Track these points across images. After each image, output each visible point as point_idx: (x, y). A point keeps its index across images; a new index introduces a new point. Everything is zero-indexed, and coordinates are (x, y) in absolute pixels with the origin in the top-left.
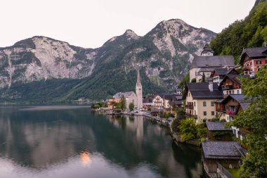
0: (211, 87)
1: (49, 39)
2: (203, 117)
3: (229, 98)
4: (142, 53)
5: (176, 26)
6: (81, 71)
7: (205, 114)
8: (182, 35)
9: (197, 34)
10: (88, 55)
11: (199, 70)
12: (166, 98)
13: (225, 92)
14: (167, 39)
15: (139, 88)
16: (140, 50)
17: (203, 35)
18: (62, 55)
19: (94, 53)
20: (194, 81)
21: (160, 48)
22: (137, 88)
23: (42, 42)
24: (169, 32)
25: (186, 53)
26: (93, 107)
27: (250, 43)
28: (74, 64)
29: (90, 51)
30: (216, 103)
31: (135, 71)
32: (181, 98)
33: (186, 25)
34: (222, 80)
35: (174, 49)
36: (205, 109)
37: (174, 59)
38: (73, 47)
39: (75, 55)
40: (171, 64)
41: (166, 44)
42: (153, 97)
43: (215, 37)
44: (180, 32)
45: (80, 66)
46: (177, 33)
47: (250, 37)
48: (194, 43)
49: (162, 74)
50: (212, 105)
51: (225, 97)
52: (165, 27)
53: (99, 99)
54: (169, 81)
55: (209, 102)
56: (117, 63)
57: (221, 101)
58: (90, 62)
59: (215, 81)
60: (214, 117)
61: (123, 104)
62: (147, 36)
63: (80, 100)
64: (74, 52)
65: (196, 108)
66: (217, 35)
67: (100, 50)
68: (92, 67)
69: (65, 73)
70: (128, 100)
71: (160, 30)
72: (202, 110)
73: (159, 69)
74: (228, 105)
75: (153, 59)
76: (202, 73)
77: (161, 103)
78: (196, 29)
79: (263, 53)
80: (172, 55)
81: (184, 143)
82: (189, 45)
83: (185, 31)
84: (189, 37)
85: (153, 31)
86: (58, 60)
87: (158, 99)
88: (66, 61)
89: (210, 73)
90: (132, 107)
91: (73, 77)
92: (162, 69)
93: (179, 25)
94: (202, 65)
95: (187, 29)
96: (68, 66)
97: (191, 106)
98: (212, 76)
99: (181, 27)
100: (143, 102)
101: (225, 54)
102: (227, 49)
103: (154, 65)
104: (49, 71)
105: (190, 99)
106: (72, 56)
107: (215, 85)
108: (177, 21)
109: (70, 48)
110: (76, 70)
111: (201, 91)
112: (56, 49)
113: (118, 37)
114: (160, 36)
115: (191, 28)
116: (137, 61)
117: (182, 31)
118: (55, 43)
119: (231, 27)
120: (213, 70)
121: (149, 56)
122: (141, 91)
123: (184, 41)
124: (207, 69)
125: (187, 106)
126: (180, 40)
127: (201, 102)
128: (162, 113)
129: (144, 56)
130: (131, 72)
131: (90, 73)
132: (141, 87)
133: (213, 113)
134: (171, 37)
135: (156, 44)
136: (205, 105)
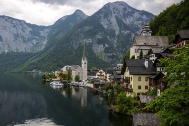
0: (146, 64)
1: (9, 18)
3: (161, 74)
4: (90, 31)
5: (121, 8)
6: (35, 46)
7: (140, 87)
8: (126, 15)
9: (139, 16)
10: (41, 32)
11: (138, 48)
12: (108, 72)
13: (158, 69)
14: (113, 20)
15: (84, 62)
16: (87, 28)
17: (144, 17)
18: (20, 31)
19: (47, 30)
20: (133, 57)
21: (105, 27)
22: (83, 62)
23: (4, 20)
24: (114, 12)
25: (129, 32)
26: (44, 77)
28: (30, 40)
29: (43, 28)
30: (150, 79)
31: (82, 47)
32: (119, 72)
33: (130, 7)
34: (156, 58)
35: (118, 28)
36: (140, 83)
37: (118, 37)
38: (29, 25)
39: (31, 32)
40: (115, 41)
41: (111, 23)
42: (97, 71)
43: (154, 19)
44: (124, 14)
45: (34, 42)
46: (121, 14)
48: (136, 23)
49: (107, 50)
50: (147, 80)
51: (158, 73)
52: (111, 9)
53: (50, 71)
54: (112, 57)
55: (143, 78)
56: (68, 39)
57: (153, 77)
58: (43, 38)
59: (151, 59)
60: (147, 91)
61: (69, 76)
63: (34, 71)
64: (30, 29)
65: (132, 83)
66: (156, 17)
67: (52, 28)
68: (45, 42)
70: (74, 73)
71: (106, 10)
72: (138, 84)
73: (104, 46)
74: (159, 81)
75: (98, 36)
76: (140, 51)
78: (138, 11)
80: (116, 34)
81: (119, 113)
82: (132, 25)
83: (129, 12)
84: (132, 18)
86: (16, 36)
87: (101, 73)
88: (23, 37)
89: (147, 51)
90: (77, 79)
91: (29, 51)
92: (107, 46)
93: (123, 7)
94: (140, 44)
95: (130, 10)
96: (24, 41)
97: (128, 80)
98: (149, 53)
99: (125, 9)
100: (88, 75)
101: (161, 34)
103: (100, 42)
104: (9, 46)
105: (127, 74)
106: (28, 33)
107: (150, 62)
108: (122, 4)
109: (26, 26)
110: (31, 45)
112: (14, 26)
113: (68, 16)
114: (106, 16)
115: (134, 10)
116: (85, 37)
117: (126, 12)
118: (14, 22)
120: (150, 48)
121: (96, 33)
122: (86, 65)
123: (128, 21)
124: (146, 48)
125: (124, 80)
126: (123, 20)
127: (137, 77)
128: (103, 85)
129: (91, 34)
130: (79, 47)
131: (43, 47)
132: (86, 62)
133: (146, 87)
134: (116, 17)
135: (102, 23)
136: (140, 80)
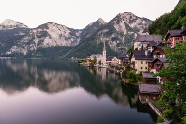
0: (146, 53)
1: (56, 24)
2: (140, 70)
3: (157, 60)
4: (107, 32)
5: (128, 17)
6: (73, 42)
7: (142, 68)
8: (131, 22)
9: (140, 21)
10: (77, 33)
11: (140, 43)
12: (120, 58)
13: (155, 57)
14: (122, 24)
15: (104, 52)
16: (105, 31)
17: (144, 22)
18: (63, 33)
19: (80, 32)
20: (137, 49)
21: (117, 30)
22: (103, 52)
23: (52, 25)
24: (124, 20)
25: (133, 32)
26: (79, 62)
27: (173, 27)
28: (69, 38)
29: (77, 31)
30: (149, 63)
31: (102, 43)
32: (128, 59)
33: (134, 16)
34: (153, 49)
35: (126, 30)
36: (142, 66)
37: (126, 36)
38: (68, 28)
39: (70, 33)
40: (124, 39)
41: (121, 27)
42: (112, 58)
43: (151, 23)
44: (130, 20)
45: (72, 40)
46: (128, 20)
47: (173, 24)
48: (138, 27)
49: (118, 45)
50: (146, 64)
51: (154, 59)
52: (121, 17)
53: (82, 58)
54: (122, 49)
55: (144, 62)
56: (93, 38)
57: (152, 61)
58: (78, 37)
59: (149, 50)
60: (147, 70)
61: (95, 61)
62: (110, 22)
63: (72, 58)
64: (69, 31)
65: (136, 65)
66: (153, 22)
67: (83, 31)
68: (79, 40)
69: (65, 43)
70: (98, 59)
71: (118, 19)
72: (140, 66)
73: (116, 42)
74: (155, 64)
75: (113, 36)
76: (141, 45)
77: (116, 61)
78: (140, 18)
79: (181, 33)
80: (125, 34)
81: (128, 84)
82: (135, 28)
83: (133, 19)
84: (135, 23)
85: (114, 19)
86: (61, 36)
87: (115, 59)
88: (64, 36)
89: (146, 45)
90: (100, 63)
91: (69, 45)
92: (118, 42)
93: (129, 16)
94: (142, 40)
95: (134, 18)
96: (66, 39)
97: (134, 64)
98: (147, 47)
99: (131, 17)
100: (107, 60)
101: (156, 34)
102: (158, 31)
103: (113, 39)
104: (56, 42)
105: (133, 59)
106: (68, 34)
107: (149, 52)
108: (129, 13)
109: (67, 29)
110: (70, 42)
111: (140, 55)
112: (59, 29)
113: (94, 23)
114: (118, 22)
115: (137, 18)
116: (104, 37)
117: (131, 19)
118: (59, 26)
119: (161, 17)
120: (148, 43)
121: (111, 34)
122: (106, 54)
123: (132, 25)
124: (145, 43)
125: (131, 64)
126: (129, 25)
127: (140, 61)
128: (116, 67)
129: (108, 34)
130: (100, 43)
131: (78, 43)
132: (106, 52)
133: (146, 68)
134: (125, 23)
135: (115, 27)
136: (142, 63)
